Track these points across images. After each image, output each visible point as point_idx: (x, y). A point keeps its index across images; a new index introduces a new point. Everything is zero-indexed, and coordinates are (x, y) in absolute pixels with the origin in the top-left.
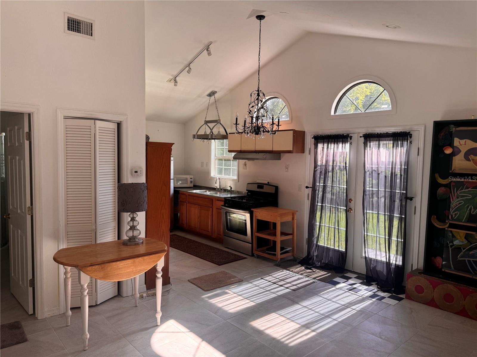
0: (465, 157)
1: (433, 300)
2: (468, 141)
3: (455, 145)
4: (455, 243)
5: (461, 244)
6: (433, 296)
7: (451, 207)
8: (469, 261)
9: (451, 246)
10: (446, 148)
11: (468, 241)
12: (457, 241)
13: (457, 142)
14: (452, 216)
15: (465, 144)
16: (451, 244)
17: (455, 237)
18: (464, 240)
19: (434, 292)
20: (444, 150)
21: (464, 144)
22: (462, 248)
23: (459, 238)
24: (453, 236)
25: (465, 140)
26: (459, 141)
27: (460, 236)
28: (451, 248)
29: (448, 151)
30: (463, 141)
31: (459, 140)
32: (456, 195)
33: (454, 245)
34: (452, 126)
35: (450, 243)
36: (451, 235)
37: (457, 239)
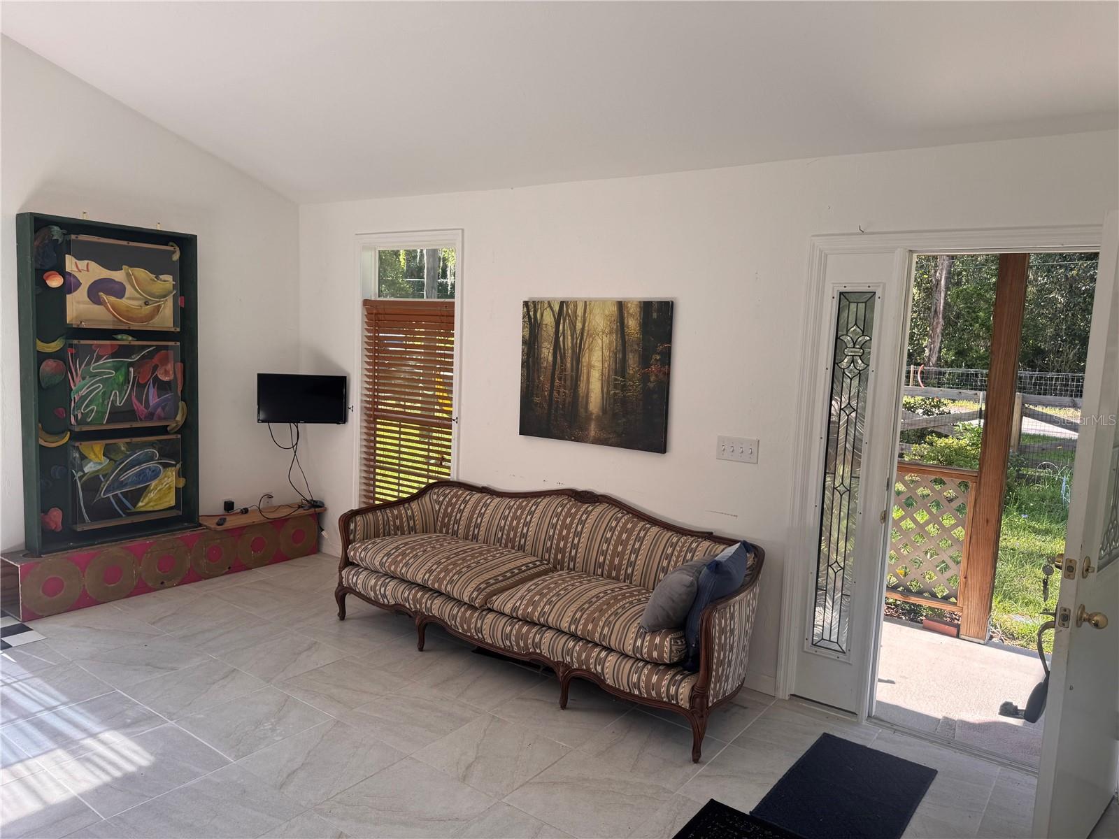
0: (89, 297)
1: (84, 593)
2: (93, 265)
3: (67, 270)
4: (86, 469)
5: (99, 467)
6: (84, 586)
7: (73, 399)
8: (115, 496)
9: (80, 478)
10: (50, 275)
11: (111, 459)
12: (91, 464)
13: (70, 263)
14: (76, 417)
15: (88, 271)
16: (80, 474)
17: (86, 458)
18: (103, 458)
19: (84, 576)
20: (44, 277)
21: (86, 269)
22: (101, 476)
23: (93, 457)
24: (83, 457)
25: (86, 262)
26: (76, 263)
27: (95, 454)
28: (80, 481)
29: (55, 282)
30: (83, 264)
31: (77, 261)
32: (79, 373)
33: (85, 474)
34: (56, 228)
35: (77, 473)
36: (78, 456)
37: (90, 461)
